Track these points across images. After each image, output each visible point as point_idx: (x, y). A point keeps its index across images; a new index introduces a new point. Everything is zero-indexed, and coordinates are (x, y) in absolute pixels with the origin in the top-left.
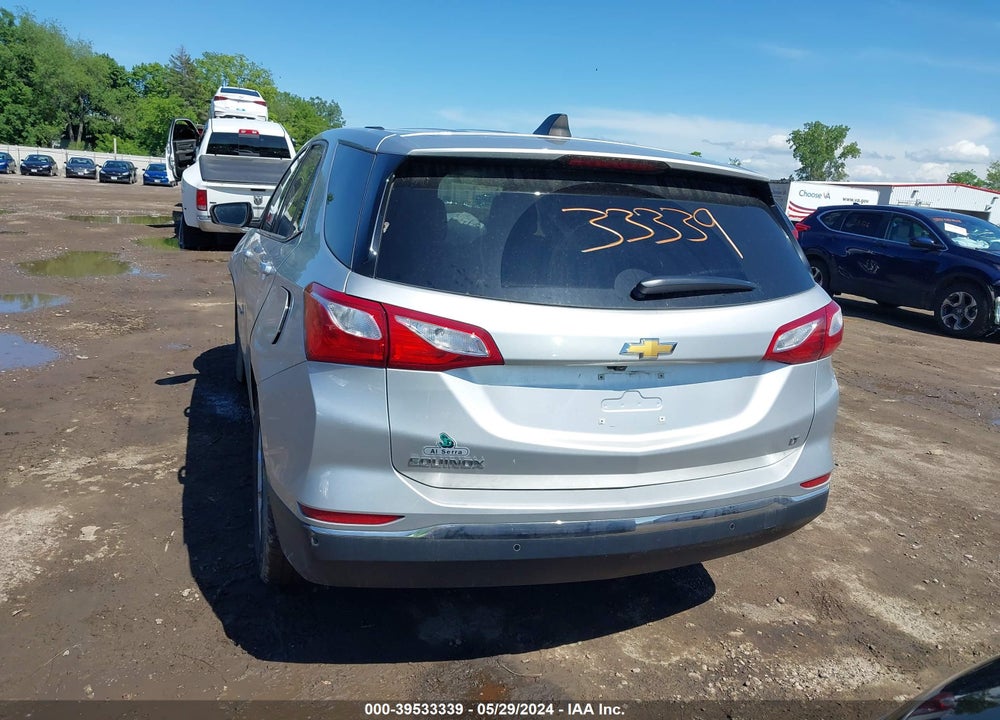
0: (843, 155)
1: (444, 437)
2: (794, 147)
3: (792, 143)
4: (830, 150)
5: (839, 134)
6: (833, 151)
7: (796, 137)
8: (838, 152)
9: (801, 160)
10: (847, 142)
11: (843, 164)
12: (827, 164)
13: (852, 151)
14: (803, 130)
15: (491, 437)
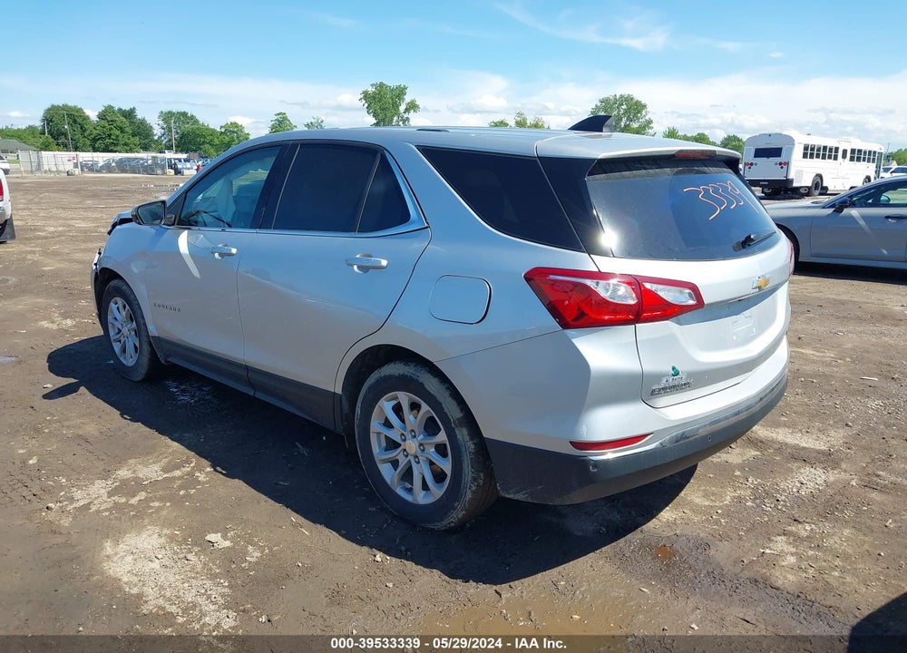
0: (407, 110)
1: (674, 368)
2: (366, 105)
3: (364, 101)
4: (396, 106)
5: (401, 92)
6: (398, 107)
7: (366, 96)
8: (402, 108)
9: (374, 116)
10: (408, 98)
11: (407, 118)
12: (395, 118)
13: (412, 107)
14: (371, 90)
15: (703, 363)
